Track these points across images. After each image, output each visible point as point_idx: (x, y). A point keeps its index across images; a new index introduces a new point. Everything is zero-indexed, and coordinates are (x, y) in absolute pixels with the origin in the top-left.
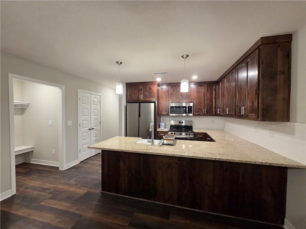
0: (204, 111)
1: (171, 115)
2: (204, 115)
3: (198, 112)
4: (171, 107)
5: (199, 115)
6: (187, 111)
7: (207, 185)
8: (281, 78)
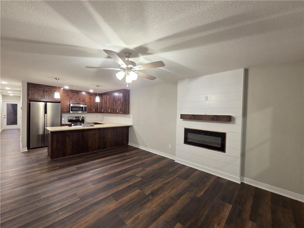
0: (94, 110)
1: (71, 112)
2: (93, 112)
3: (90, 111)
4: (71, 107)
5: (91, 112)
6: (84, 110)
7: (109, 138)
8: (127, 102)
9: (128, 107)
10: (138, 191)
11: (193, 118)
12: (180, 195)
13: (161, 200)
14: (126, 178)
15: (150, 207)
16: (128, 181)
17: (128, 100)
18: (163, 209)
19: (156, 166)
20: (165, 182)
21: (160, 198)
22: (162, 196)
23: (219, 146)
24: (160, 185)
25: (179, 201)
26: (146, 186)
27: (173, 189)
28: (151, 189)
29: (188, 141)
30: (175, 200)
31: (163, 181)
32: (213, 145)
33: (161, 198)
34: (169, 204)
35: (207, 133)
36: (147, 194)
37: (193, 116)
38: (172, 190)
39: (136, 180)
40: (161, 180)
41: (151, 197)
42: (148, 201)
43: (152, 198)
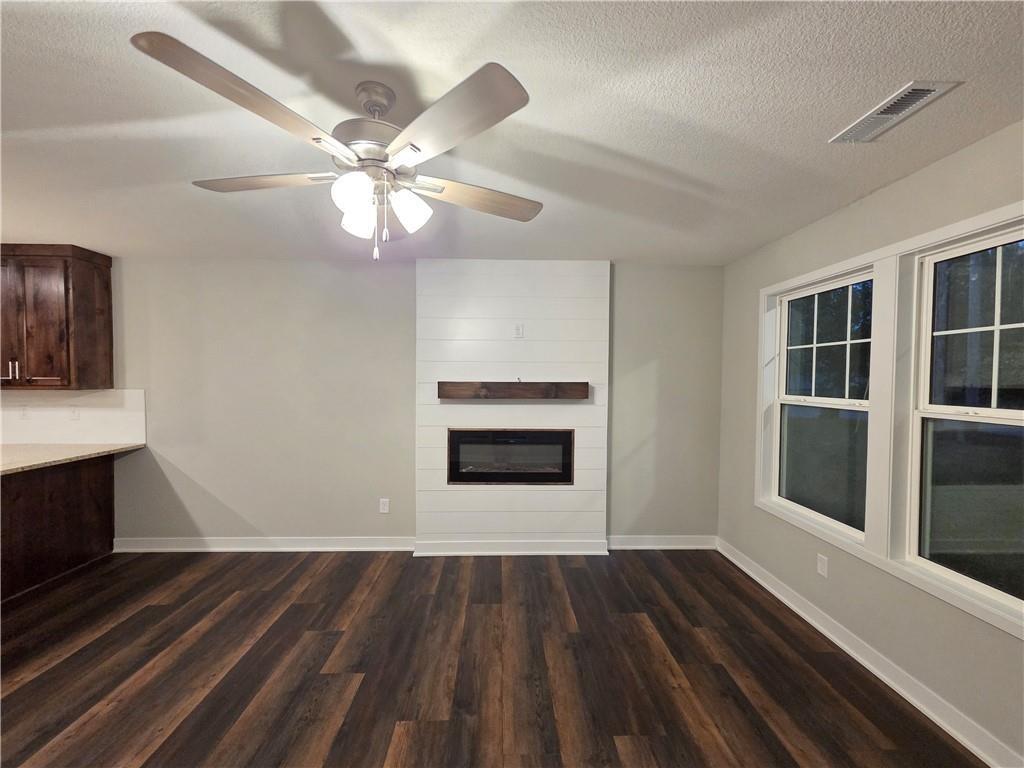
8: (100, 320)
9: (101, 349)
10: (399, 728)
11: (483, 392)
12: (536, 656)
13: (508, 703)
14: (286, 711)
15: (504, 756)
16: (311, 721)
17: (102, 312)
18: (542, 729)
19: (363, 597)
20: (455, 638)
21: (496, 701)
22: (494, 691)
23: (557, 471)
24: (452, 658)
25: (551, 672)
26: (410, 690)
27: (499, 647)
28: (441, 690)
29: (464, 470)
30: (540, 678)
31: (446, 640)
32: (541, 471)
33: (501, 700)
34: (540, 699)
35: (524, 438)
36: (446, 718)
37: (485, 385)
38: (502, 654)
39: (341, 693)
40: (439, 639)
41: (470, 720)
42: (476, 738)
43: (475, 717)
